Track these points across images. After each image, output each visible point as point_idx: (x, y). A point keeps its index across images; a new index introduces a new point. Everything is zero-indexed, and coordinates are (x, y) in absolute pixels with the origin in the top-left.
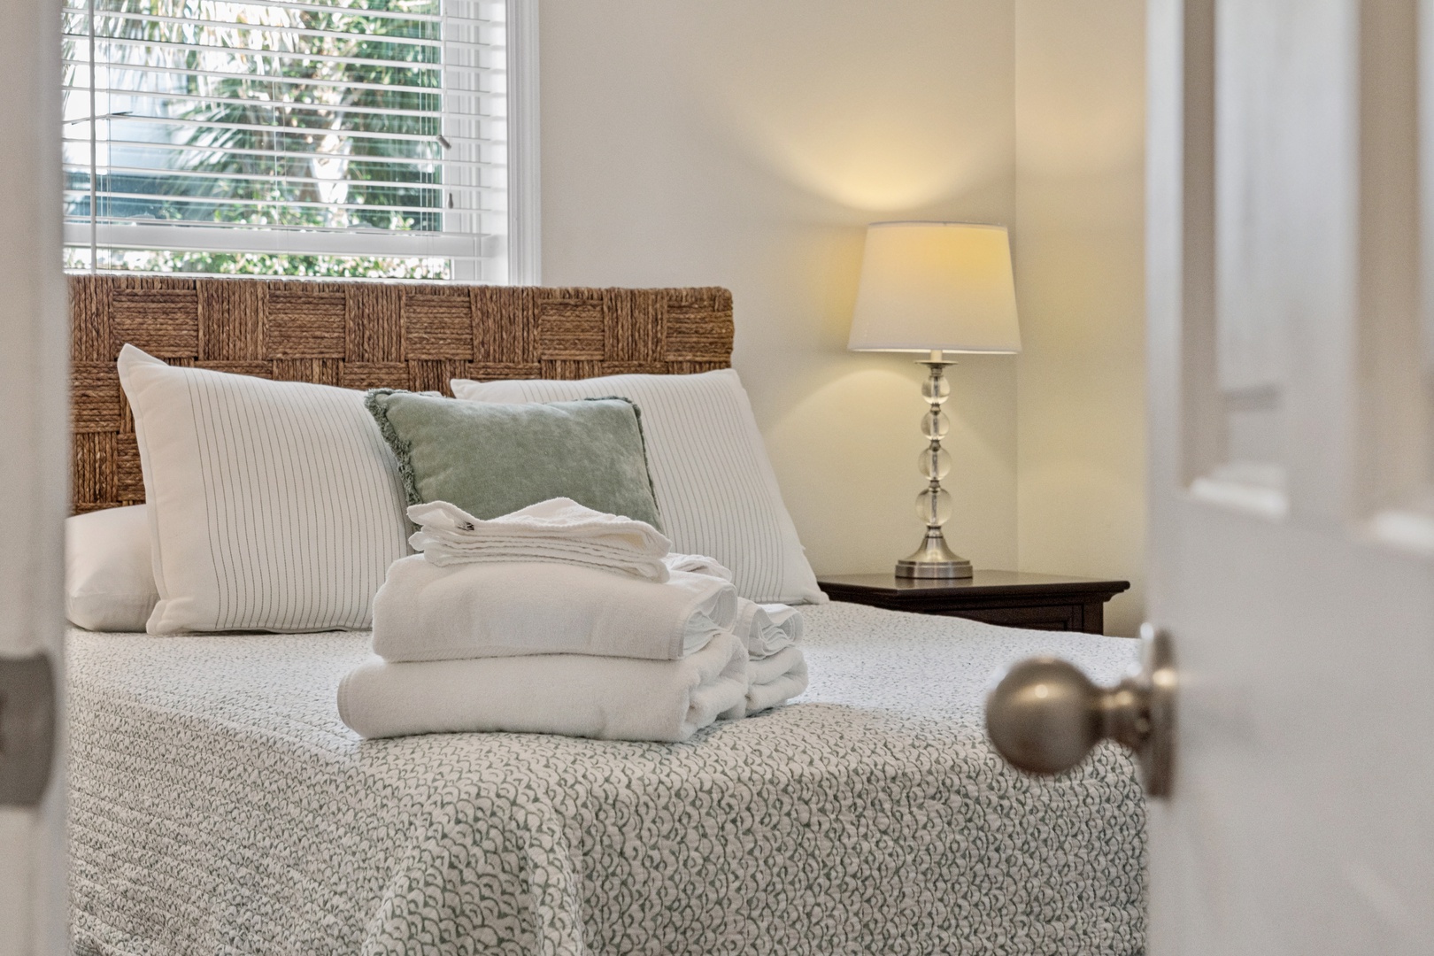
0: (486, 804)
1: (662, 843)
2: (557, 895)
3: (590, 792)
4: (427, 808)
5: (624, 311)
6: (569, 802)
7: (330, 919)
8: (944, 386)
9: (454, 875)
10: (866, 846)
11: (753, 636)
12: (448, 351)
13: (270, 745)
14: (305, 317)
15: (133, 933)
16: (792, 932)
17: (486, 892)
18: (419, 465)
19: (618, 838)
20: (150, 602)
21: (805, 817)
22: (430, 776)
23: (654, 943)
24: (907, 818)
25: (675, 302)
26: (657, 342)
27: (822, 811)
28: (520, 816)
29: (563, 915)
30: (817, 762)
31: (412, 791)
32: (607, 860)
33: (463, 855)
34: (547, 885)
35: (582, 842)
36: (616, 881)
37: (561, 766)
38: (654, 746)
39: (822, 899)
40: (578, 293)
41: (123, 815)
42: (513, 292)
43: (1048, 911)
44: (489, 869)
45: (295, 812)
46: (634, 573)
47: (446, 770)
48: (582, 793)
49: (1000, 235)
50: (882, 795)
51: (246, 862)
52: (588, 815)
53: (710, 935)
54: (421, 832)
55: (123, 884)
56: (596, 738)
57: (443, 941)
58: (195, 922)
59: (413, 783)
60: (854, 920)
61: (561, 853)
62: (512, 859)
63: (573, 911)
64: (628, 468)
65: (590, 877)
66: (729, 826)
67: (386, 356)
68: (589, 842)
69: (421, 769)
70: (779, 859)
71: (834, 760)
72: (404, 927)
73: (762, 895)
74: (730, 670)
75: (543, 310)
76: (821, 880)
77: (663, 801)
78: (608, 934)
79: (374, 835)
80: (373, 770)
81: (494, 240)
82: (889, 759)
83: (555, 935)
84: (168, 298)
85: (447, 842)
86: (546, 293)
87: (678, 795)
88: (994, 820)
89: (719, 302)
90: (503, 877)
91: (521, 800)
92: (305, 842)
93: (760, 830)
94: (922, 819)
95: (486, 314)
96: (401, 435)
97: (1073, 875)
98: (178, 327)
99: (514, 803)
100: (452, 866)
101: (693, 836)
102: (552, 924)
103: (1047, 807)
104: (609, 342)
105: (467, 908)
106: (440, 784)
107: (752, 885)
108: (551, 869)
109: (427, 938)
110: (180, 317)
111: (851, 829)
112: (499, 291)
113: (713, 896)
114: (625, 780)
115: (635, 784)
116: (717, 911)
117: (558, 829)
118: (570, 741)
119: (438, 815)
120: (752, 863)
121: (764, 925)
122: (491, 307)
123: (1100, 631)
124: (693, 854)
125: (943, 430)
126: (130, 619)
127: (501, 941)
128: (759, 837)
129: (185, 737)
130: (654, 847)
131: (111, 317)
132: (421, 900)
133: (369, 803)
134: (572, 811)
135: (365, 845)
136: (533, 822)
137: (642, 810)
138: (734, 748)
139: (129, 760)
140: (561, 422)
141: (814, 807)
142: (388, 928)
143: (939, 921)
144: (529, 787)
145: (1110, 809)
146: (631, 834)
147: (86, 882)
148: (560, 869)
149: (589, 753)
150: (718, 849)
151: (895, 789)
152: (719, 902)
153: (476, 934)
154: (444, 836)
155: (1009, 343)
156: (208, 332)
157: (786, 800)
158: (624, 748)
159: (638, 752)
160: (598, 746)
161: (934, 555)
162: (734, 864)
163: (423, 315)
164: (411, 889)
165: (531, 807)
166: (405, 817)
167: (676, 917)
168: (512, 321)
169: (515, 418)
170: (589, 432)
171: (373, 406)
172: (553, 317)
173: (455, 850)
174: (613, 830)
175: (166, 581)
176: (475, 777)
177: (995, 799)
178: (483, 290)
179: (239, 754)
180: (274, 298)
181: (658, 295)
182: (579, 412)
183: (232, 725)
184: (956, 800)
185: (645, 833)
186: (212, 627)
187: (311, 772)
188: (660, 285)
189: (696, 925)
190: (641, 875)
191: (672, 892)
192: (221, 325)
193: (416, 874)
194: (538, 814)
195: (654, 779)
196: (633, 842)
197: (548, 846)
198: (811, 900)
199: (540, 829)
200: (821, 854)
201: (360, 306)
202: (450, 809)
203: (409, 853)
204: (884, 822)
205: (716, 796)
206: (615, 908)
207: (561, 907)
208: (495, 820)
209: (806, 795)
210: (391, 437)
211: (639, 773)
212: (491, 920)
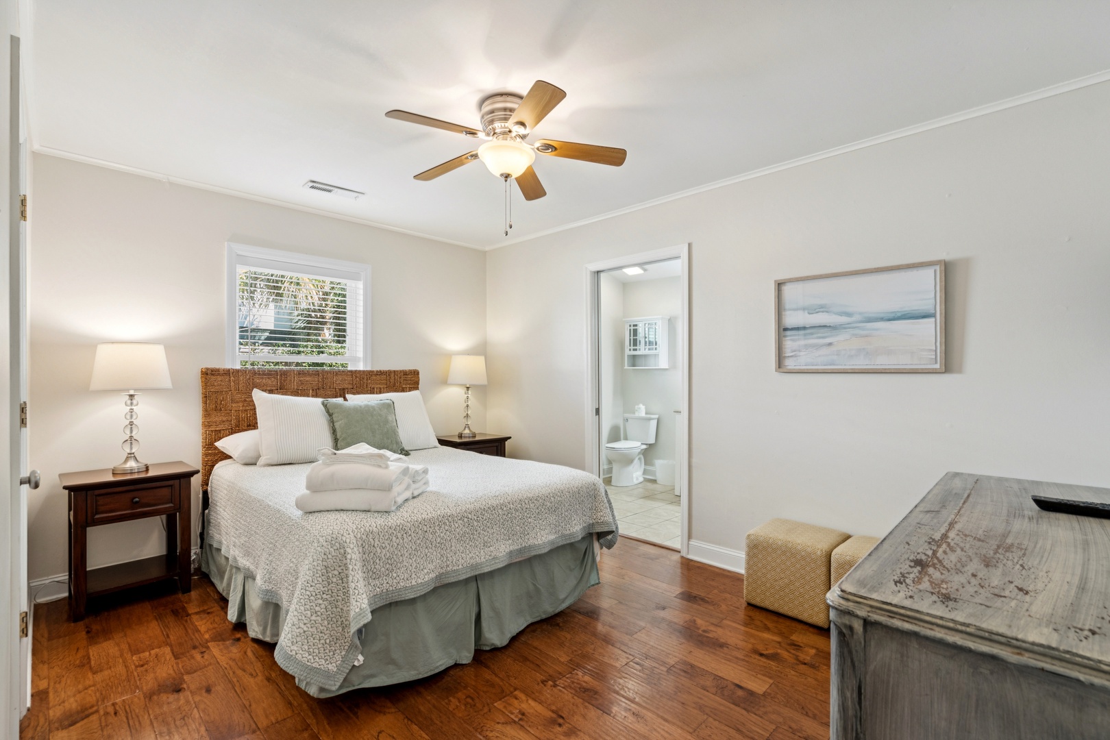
0: (334, 536)
1: (386, 542)
2: (354, 561)
3: (365, 530)
4: (318, 537)
5: (392, 375)
6: (359, 534)
7: (291, 565)
8: (470, 392)
9: (325, 557)
10: (442, 535)
11: (414, 477)
12: (346, 386)
13: (279, 511)
14: (308, 379)
15: (245, 555)
16: (422, 561)
17: (335, 561)
18: (335, 419)
19: (373, 542)
20: (259, 457)
21: (425, 529)
22: (319, 527)
23: (383, 569)
24: (453, 526)
25: (405, 373)
26: (400, 383)
27: (430, 527)
28: (344, 539)
29: (356, 567)
30: (429, 514)
31: (314, 532)
32: (369, 549)
33: (328, 551)
34: (351, 559)
35: (362, 545)
36: (372, 554)
37: (357, 523)
38: (385, 513)
39: (430, 550)
40: (380, 371)
41: (243, 523)
42: (364, 371)
43: (489, 545)
44: (336, 554)
45: (284, 532)
46: (380, 466)
47: (324, 525)
48: (363, 531)
49: (482, 358)
50: (446, 521)
51: (271, 543)
52: (364, 537)
53: (399, 564)
54: (316, 545)
55: (243, 542)
56: (369, 511)
57: (323, 575)
58: (259, 556)
59: (314, 529)
60: (438, 554)
61: (355, 549)
62: (342, 551)
63: (359, 564)
64: (390, 418)
65: (364, 554)
66: (405, 535)
67: (330, 388)
68: (364, 544)
69: (317, 524)
70: (418, 542)
71: (434, 513)
72: (312, 573)
73: (413, 552)
74: (407, 488)
75: (371, 375)
76: (430, 545)
77: (385, 531)
78: (369, 568)
79: (303, 543)
80: (304, 524)
81: (360, 358)
82: (448, 511)
83: (353, 573)
84: (269, 374)
85: (323, 548)
86: (373, 371)
87: (390, 528)
88: (476, 524)
89: (416, 373)
90: (340, 556)
91: (345, 534)
92: (286, 541)
93: (413, 535)
94: (457, 526)
95: (356, 377)
96: (330, 411)
97: (495, 535)
98: (272, 382)
99: (342, 535)
100: (325, 554)
101: (394, 539)
102: (352, 570)
103: (489, 518)
104: (388, 383)
105: (329, 565)
106: (322, 530)
107: (411, 550)
108: (353, 554)
109: (318, 575)
110: (273, 379)
111: (438, 531)
112: (360, 371)
113: (400, 554)
114: (375, 525)
115: (378, 527)
116: (401, 558)
117: (355, 542)
118: (361, 513)
119: (321, 539)
120: (411, 543)
121: (414, 560)
122: (358, 375)
123: (504, 456)
124: (395, 544)
125: (469, 402)
126: (253, 461)
127: (340, 573)
128: (413, 536)
129: (258, 504)
130: (383, 543)
131: (253, 379)
132: (316, 565)
133: (302, 533)
134: (359, 536)
135: (301, 545)
136: (348, 541)
137: (380, 533)
138: (407, 512)
139: (245, 508)
140: (373, 407)
141: (428, 526)
142: (308, 573)
143: (461, 551)
144: (347, 530)
145: (505, 517)
146: (376, 540)
147: (234, 539)
148: (355, 554)
149: (366, 517)
150: (401, 541)
151: (450, 519)
152: (401, 555)
153: (333, 572)
154: (323, 546)
155: (484, 382)
156: (281, 383)
157: (420, 525)
158: (376, 514)
159: (380, 516)
160: (369, 514)
161: (467, 431)
162: (406, 545)
163: (340, 378)
164: (313, 562)
165: (348, 536)
166: (312, 539)
167: (389, 561)
168: (363, 379)
169: (361, 407)
170: (380, 409)
171: (323, 404)
172: (374, 377)
173: (325, 550)
174: (371, 540)
175: (263, 452)
176: (332, 528)
177: (476, 518)
178: (356, 371)
179: (271, 512)
180: (299, 374)
181: (401, 371)
182: (378, 404)
183: (270, 503)
184: (466, 520)
185: (381, 540)
186: (276, 463)
187: (288, 521)
188: (401, 369)
189: (395, 562)
190: (379, 551)
191: (388, 554)
192: (284, 381)
193: (315, 557)
194: (350, 539)
195: (384, 524)
196: (377, 542)
197: (352, 547)
198: (427, 551)
199: (350, 543)
200: (429, 539)
201: (323, 376)
202: (324, 538)
203: (312, 550)
204: (447, 528)
205: (401, 527)
206: (372, 561)
207: (355, 565)
208: (337, 541)
209: (426, 524)
210: (328, 412)
211: (379, 523)
212: (337, 568)
